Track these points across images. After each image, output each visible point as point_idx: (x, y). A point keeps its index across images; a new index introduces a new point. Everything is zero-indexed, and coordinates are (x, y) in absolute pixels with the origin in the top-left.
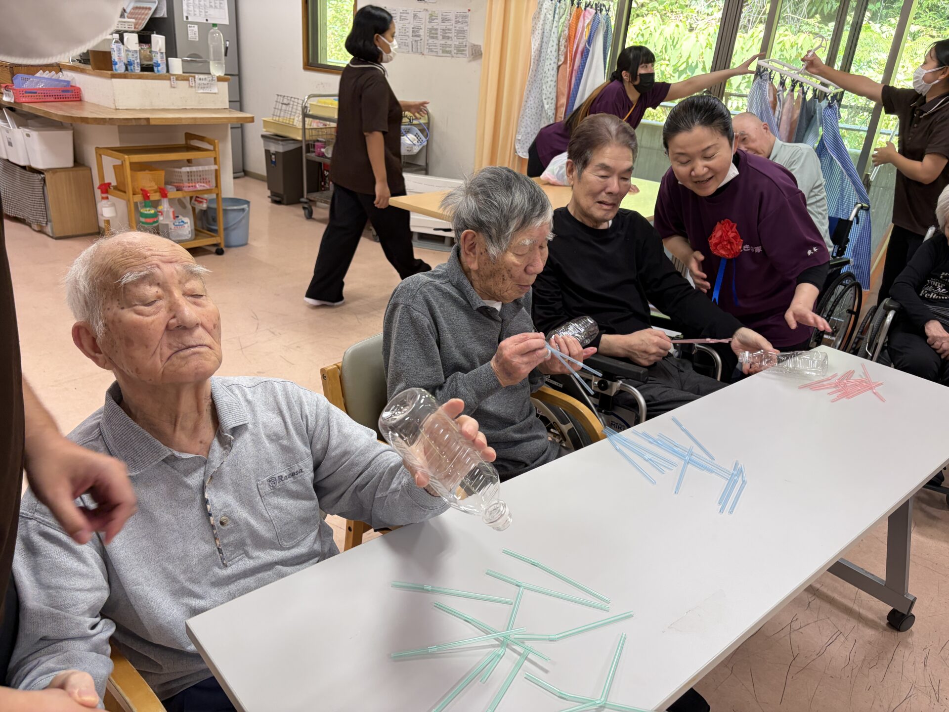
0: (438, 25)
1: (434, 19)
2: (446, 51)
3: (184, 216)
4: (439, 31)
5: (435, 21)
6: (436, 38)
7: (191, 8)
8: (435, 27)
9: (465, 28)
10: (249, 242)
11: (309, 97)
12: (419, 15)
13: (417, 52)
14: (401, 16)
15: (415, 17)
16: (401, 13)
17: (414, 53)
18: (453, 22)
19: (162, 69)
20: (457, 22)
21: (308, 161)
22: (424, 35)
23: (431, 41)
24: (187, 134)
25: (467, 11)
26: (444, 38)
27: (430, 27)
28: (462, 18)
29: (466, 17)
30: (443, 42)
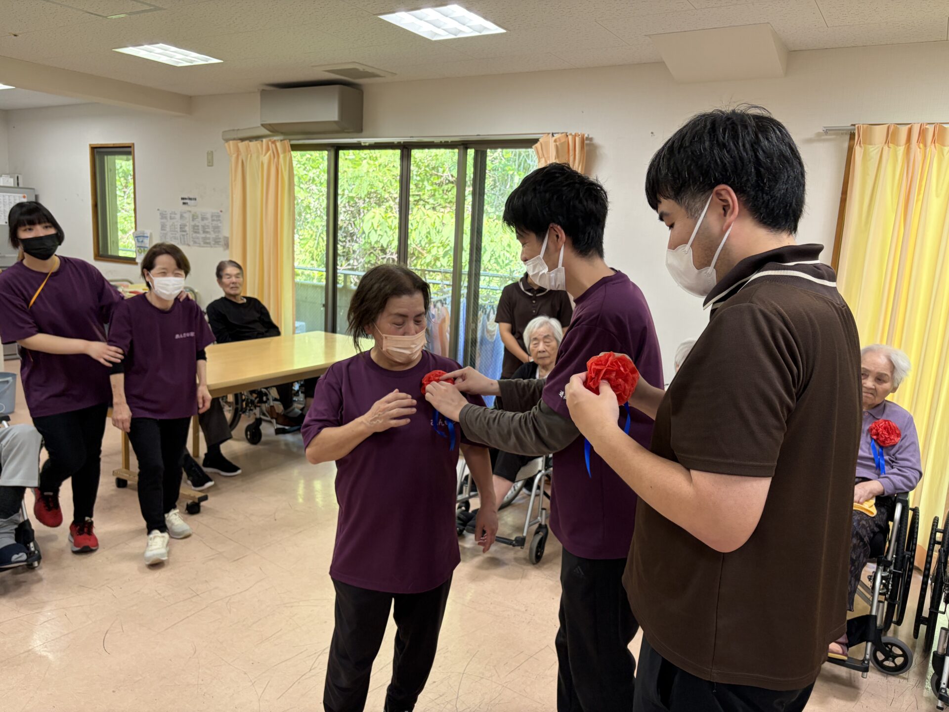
0: (199, 222)
2: (206, 242)
4: (200, 227)
5: (196, 220)
8: (197, 224)
9: (220, 225)
12: (185, 215)
15: (182, 217)
16: (170, 214)
18: (210, 220)
20: (213, 220)
22: (189, 231)
23: (194, 235)
25: (219, 211)
26: (204, 232)
27: (193, 224)
28: (217, 217)
29: (219, 216)
30: (203, 235)
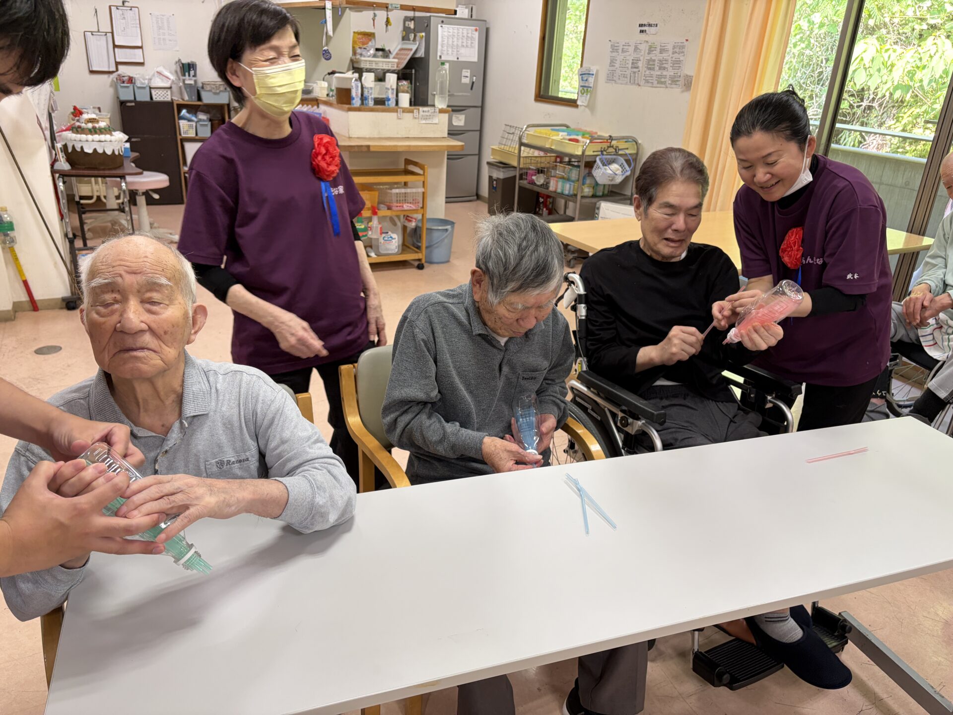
0: (656, 56)
1: (653, 51)
2: (661, 82)
3: (393, 233)
4: (656, 62)
5: (654, 52)
6: (653, 69)
7: (445, 48)
8: (653, 58)
9: (682, 58)
10: (451, 260)
11: (528, 126)
12: (640, 47)
13: (634, 83)
14: (623, 49)
15: (636, 49)
16: (623, 45)
17: (632, 84)
18: (670, 52)
19: (392, 103)
20: (674, 53)
21: (520, 187)
22: (642, 67)
23: (648, 72)
24: (406, 160)
25: (684, 41)
26: (660, 69)
27: (649, 58)
28: (680, 48)
29: (683, 47)
30: (659, 73)
